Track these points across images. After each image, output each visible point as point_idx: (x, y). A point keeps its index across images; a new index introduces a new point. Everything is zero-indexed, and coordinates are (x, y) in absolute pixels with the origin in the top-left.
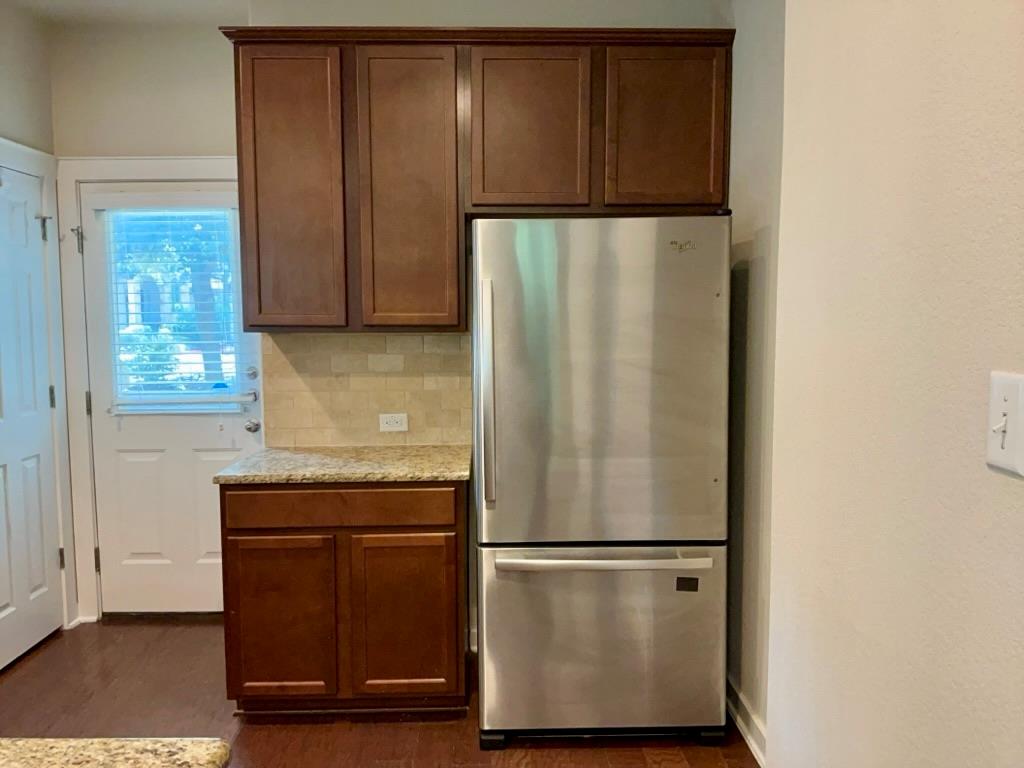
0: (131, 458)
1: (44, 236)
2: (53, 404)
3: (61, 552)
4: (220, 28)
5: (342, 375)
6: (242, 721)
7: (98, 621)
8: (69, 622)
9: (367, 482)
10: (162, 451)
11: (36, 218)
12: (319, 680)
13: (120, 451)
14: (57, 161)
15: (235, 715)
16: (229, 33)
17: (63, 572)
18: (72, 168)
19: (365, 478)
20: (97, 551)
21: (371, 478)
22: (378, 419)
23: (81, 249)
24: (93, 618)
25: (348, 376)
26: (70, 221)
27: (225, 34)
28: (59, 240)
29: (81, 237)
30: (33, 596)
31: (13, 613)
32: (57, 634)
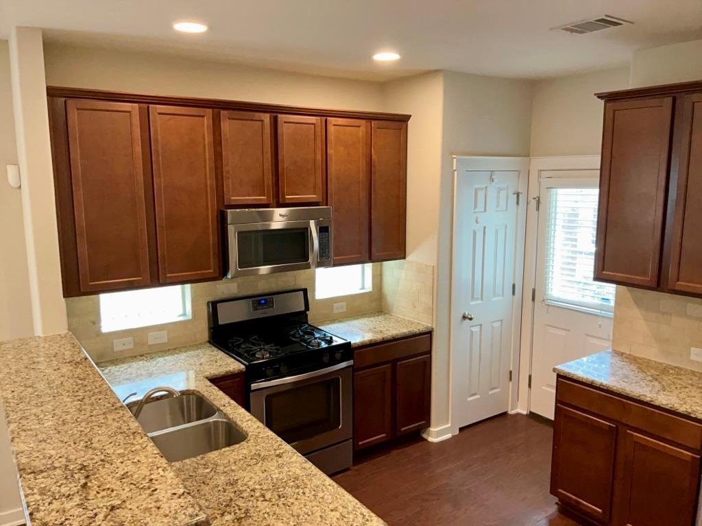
0: (553, 331)
1: (518, 203)
2: (514, 293)
3: (511, 372)
4: (595, 94)
5: (667, 313)
6: (559, 509)
7: (527, 415)
8: (511, 410)
9: (639, 400)
10: (569, 330)
11: (514, 194)
12: (600, 508)
13: (548, 325)
14: (530, 159)
15: (557, 503)
16: (600, 96)
17: (511, 383)
18: (538, 163)
19: (639, 397)
20: (530, 377)
21: (642, 398)
22: (690, 350)
23: (538, 209)
24: (525, 412)
25: (671, 315)
26: (534, 194)
27: (599, 97)
28: (527, 203)
29: (538, 203)
30: (490, 393)
31: (477, 399)
32: (505, 414)
